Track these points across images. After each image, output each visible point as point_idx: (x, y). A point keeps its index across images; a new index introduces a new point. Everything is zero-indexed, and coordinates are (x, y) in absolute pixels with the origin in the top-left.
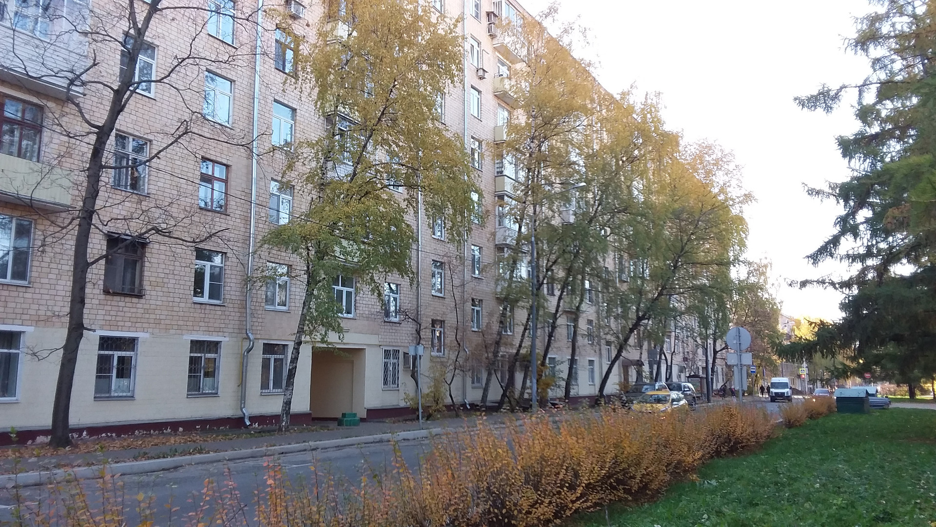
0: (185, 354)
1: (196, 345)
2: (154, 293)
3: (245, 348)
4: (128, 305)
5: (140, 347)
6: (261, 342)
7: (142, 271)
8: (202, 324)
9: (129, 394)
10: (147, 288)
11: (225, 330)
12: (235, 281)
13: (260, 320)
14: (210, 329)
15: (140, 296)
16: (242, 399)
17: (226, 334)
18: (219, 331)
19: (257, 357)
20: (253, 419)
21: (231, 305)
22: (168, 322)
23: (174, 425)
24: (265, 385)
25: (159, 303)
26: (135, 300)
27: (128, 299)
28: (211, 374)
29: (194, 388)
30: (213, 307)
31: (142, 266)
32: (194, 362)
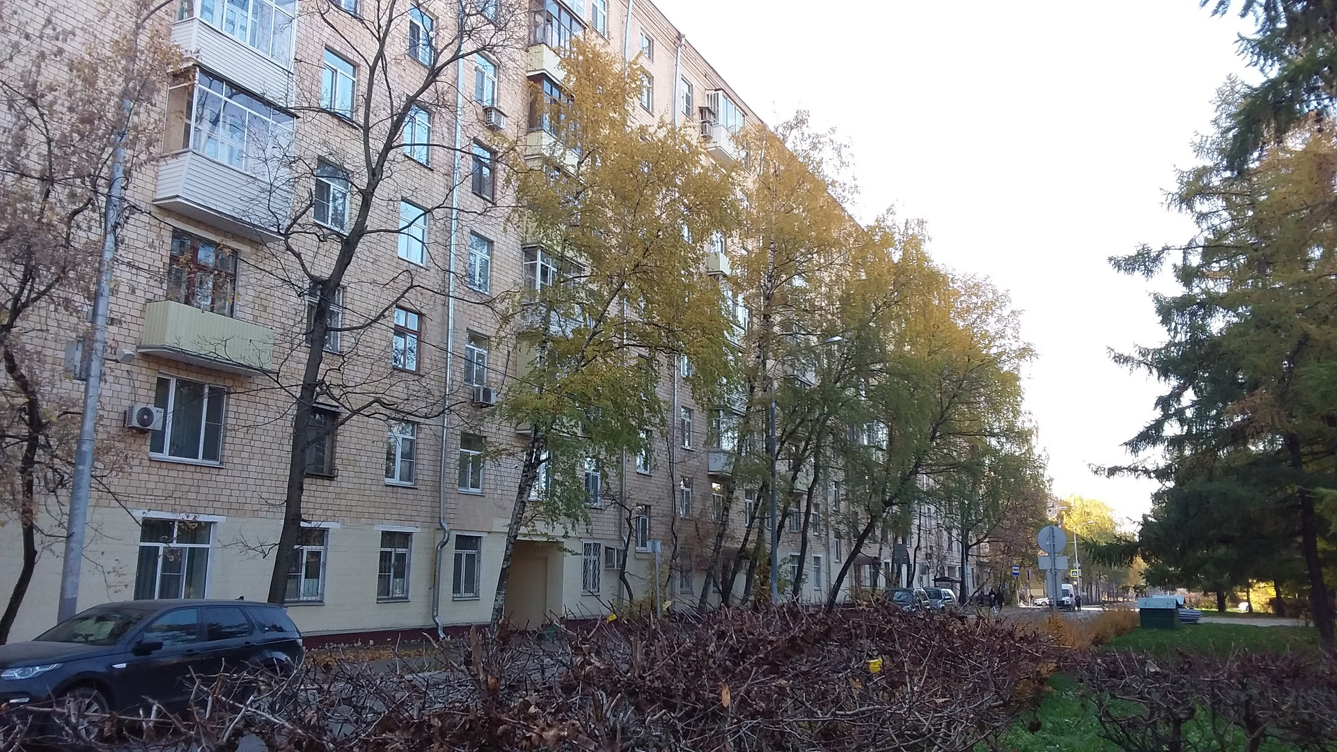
0: (376, 548)
1: (389, 538)
2: (345, 474)
3: (438, 542)
4: (321, 488)
5: (331, 541)
6: (453, 535)
7: (333, 447)
8: (393, 511)
9: (318, 598)
10: (338, 467)
11: (417, 518)
12: (427, 457)
13: (453, 506)
14: (403, 518)
15: (331, 478)
16: (434, 605)
17: (418, 524)
18: (410, 519)
19: (450, 551)
20: (447, 630)
21: (423, 488)
22: (359, 509)
23: (364, 637)
24: (456, 589)
25: (351, 486)
26: (327, 482)
27: (319, 481)
28: (401, 573)
29: (385, 593)
30: (405, 491)
31: (334, 441)
32: (384, 557)
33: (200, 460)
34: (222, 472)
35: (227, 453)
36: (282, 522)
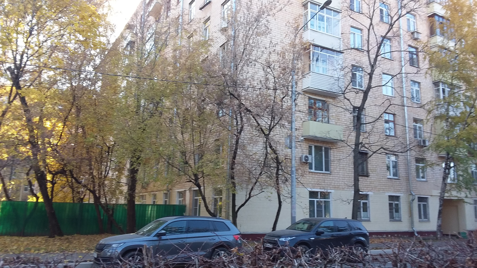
0: (387, 202)
1: (391, 198)
2: (372, 174)
3: (411, 199)
4: (364, 180)
5: (370, 198)
6: (417, 196)
7: (367, 165)
8: (392, 188)
9: (368, 219)
10: (370, 172)
11: (401, 191)
12: (402, 167)
13: (415, 186)
14: (396, 190)
15: (367, 176)
16: (412, 223)
17: (402, 193)
18: (398, 191)
19: (416, 204)
20: (418, 233)
21: (402, 179)
22: (379, 187)
23: (387, 233)
24: (420, 217)
25: (375, 179)
26: (366, 178)
27: (364, 178)
28: (397, 211)
29: (392, 217)
30: (395, 180)
31: (367, 163)
32: (391, 205)
33: (324, 172)
34: (331, 175)
35: (332, 169)
36: (353, 192)
